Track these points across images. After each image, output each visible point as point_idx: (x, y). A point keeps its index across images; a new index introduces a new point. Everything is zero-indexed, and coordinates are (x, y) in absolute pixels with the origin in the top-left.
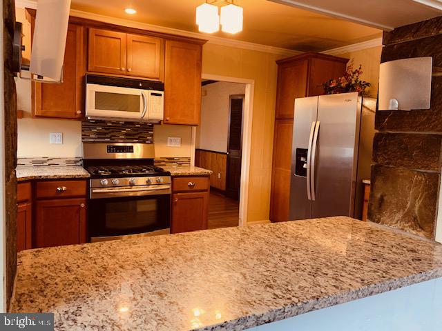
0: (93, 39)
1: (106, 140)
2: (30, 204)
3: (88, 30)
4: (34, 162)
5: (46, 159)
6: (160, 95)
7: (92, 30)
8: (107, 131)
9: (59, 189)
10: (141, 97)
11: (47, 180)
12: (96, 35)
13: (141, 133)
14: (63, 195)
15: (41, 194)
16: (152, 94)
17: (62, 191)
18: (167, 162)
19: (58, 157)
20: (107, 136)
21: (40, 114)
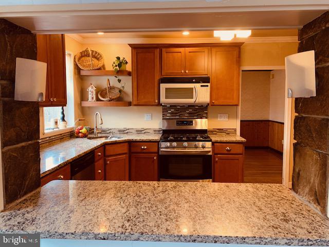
0: (164, 54)
1: (177, 117)
2: (127, 155)
3: (162, 50)
4: (137, 131)
5: (143, 129)
6: (207, 86)
7: (164, 50)
8: (178, 112)
9: (143, 147)
10: (194, 89)
11: (136, 141)
12: (166, 52)
13: (199, 112)
14: (144, 151)
15: (133, 150)
16: (202, 86)
17: (144, 149)
18: (218, 132)
19: (149, 128)
20: (177, 115)
21: (136, 104)
